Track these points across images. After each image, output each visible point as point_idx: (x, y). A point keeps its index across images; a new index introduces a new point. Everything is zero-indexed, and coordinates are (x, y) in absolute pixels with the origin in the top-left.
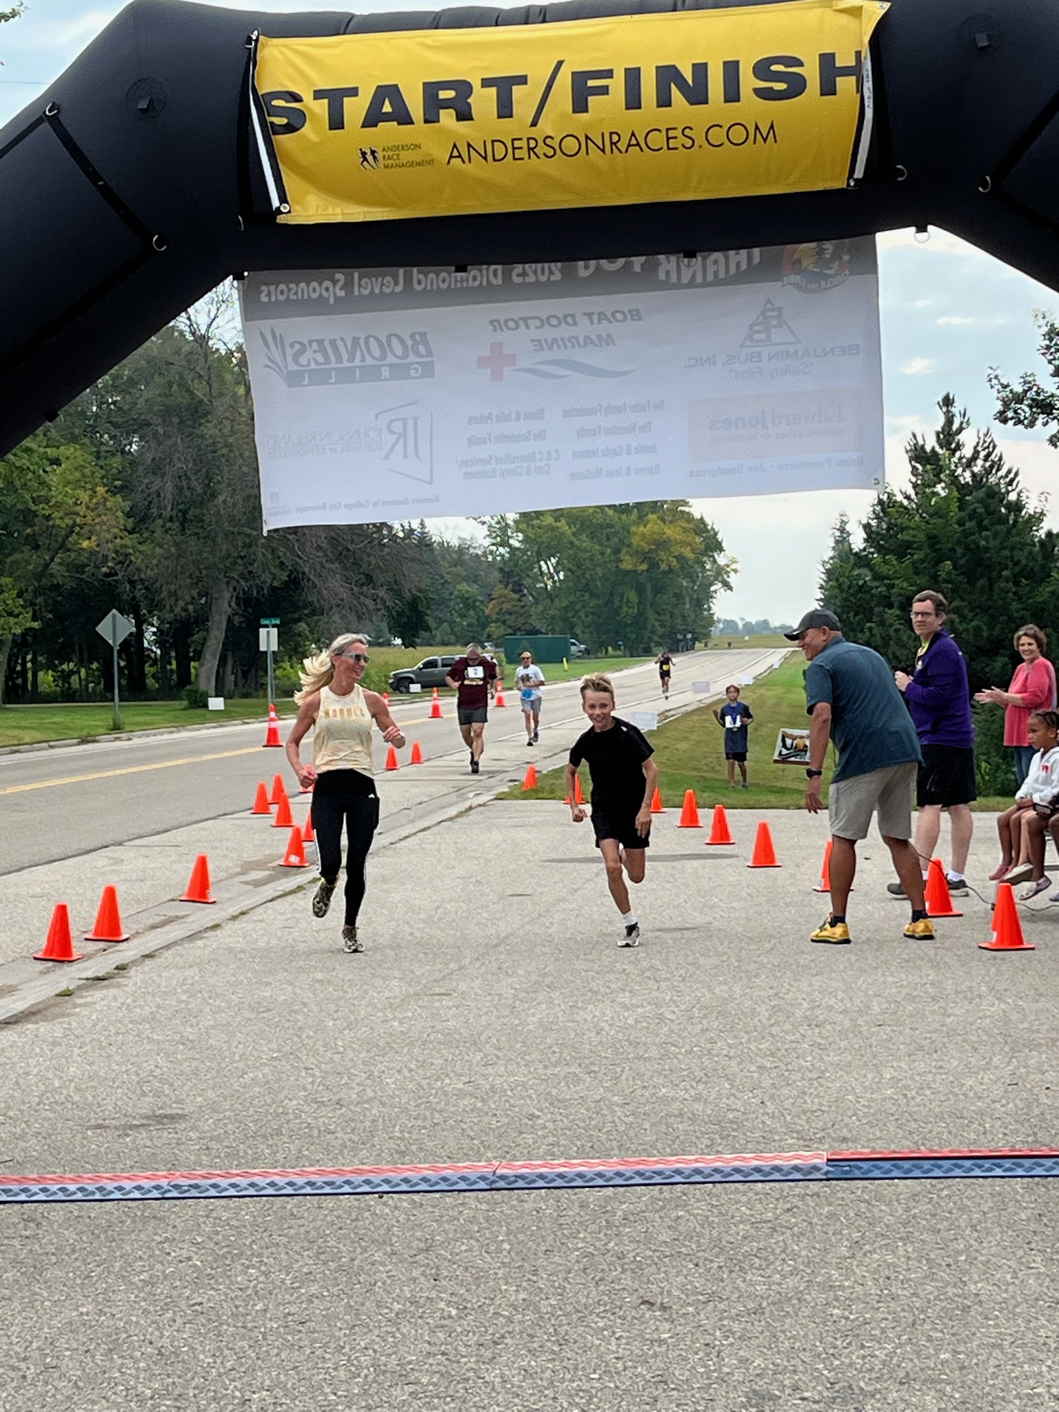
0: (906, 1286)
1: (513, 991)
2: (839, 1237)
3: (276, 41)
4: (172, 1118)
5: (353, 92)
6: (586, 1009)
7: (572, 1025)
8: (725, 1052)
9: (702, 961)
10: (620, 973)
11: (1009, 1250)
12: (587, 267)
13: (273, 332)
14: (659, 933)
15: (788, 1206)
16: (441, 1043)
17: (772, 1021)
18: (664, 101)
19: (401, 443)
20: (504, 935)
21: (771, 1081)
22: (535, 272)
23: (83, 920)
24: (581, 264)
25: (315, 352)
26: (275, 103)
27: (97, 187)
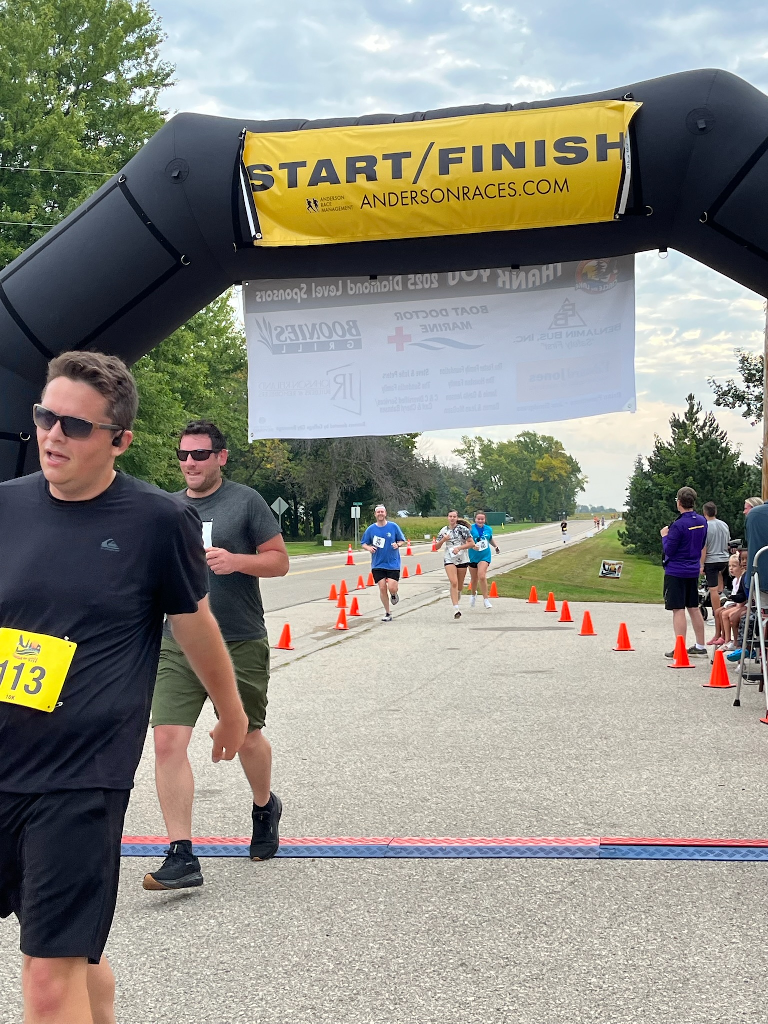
0: (645, 957)
1: (435, 710)
2: (603, 909)
3: (256, 134)
4: (213, 793)
5: (303, 164)
6: (473, 722)
7: (463, 733)
8: (549, 756)
9: (544, 693)
10: (498, 699)
11: (717, 925)
12: (454, 279)
13: (264, 320)
14: (524, 674)
15: (572, 880)
16: (385, 744)
17: (580, 735)
18: (497, 166)
19: (342, 389)
20: (439, 673)
21: (573, 778)
22: (422, 283)
24: (450, 274)
25: (290, 333)
26: (255, 172)
27: (147, 225)
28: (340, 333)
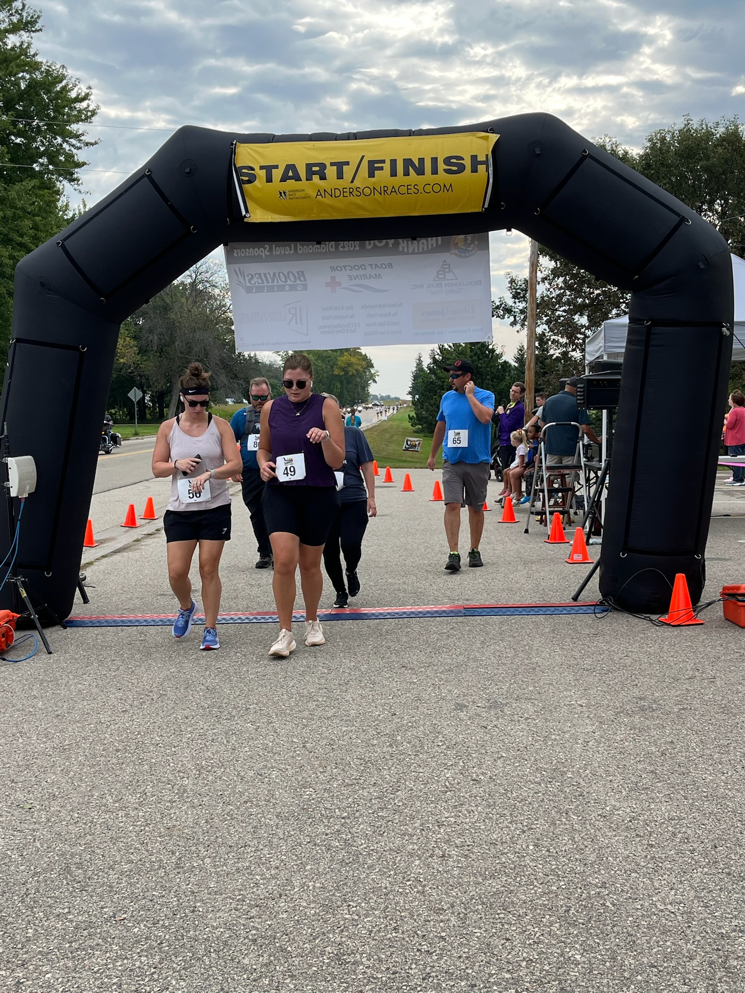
0: (507, 659)
2: (476, 639)
3: (243, 145)
11: (545, 644)
12: (370, 244)
13: (240, 269)
15: (451, 627)
18: (406, 173)
21: (432, 576)
22: (348, 247)
23: (140, 511)
24: (367, 242)
25: (257, 278)
26: (243, 171)
27: (168, 205)
28: (293, 280)
